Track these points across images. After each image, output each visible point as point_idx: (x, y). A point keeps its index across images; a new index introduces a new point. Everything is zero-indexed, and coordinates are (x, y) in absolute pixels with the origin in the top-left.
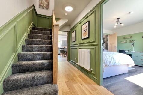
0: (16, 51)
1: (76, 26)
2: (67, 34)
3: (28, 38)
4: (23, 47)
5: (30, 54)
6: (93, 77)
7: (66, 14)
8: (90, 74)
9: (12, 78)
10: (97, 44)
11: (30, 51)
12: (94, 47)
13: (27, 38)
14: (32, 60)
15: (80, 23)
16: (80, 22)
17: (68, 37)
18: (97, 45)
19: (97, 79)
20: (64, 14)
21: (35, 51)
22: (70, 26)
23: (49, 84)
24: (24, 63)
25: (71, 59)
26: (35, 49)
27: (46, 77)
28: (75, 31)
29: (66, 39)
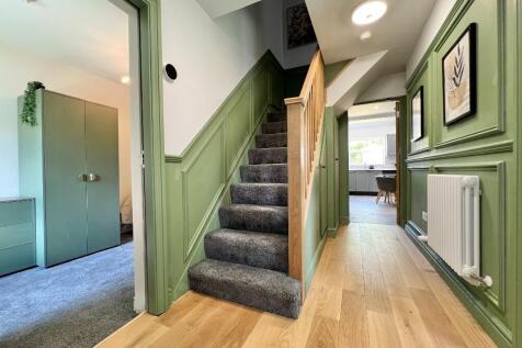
0: (227, 181)
1: (423, 67)
2: (397, 109)
3: (257, 146)
4: (242, 169)
5: (250, 189)
6: (495, 320)
7: (366, 35)
8: (479, 303)
9: (215, 235)
10: (511, 144)
11: (255, 181)
12: (497, 163)
13: (254, 148)
14: (255, 203)
15: (437, 50)
16: (437, 45)
17: (398, 119)
18: (511, 151)
19: (510, 338)
20: (359, 40)
21: (265, 181)
22: (403, 69)
23: (280, 274)
24: (238, 207)
25: (410, 219)
26: (265, 176)
27: (273, 250)
28: (422, 88)
29: (393, 131)
